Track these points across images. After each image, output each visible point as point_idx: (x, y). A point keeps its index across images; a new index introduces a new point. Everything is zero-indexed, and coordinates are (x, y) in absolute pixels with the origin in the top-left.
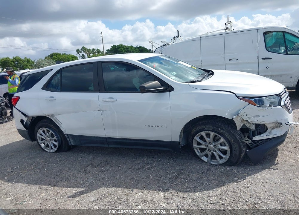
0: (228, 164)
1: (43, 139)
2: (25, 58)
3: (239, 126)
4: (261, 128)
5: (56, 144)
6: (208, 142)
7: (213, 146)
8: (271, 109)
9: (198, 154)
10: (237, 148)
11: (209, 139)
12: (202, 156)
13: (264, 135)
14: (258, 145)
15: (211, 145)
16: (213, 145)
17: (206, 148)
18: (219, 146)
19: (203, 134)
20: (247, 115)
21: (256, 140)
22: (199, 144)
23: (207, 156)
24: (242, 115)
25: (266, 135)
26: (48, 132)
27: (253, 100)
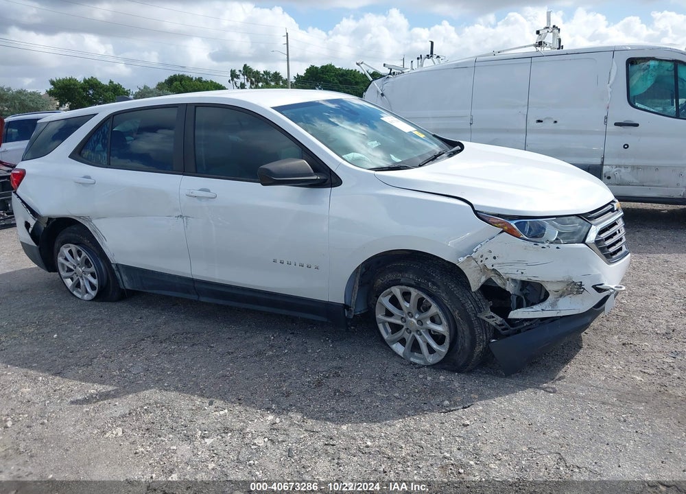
0: (446, 366)
1: (70, 270)
2: (111, 82)
3: (475, 282)
4: (533, 292)
5: (95, 282)
6: (406, 312)
7: (415, 322)
8: (558, 248)
9: (385, 336)
10: (467, 333)
11: (408, 305)
12: (394, 342)
13: (536, 307)
14: (519, 331)
15: (413, 319)
16: (415, 319)
17: (402, 324)
18: (429, 322)
19: (397, 291)
20: (495, 258)
21: (518, 319)
22: (389, 314)
23: (403, 341)
24: (482, 256)
25: (543, 310)
26: (79, 254)
27: (513, 223)
